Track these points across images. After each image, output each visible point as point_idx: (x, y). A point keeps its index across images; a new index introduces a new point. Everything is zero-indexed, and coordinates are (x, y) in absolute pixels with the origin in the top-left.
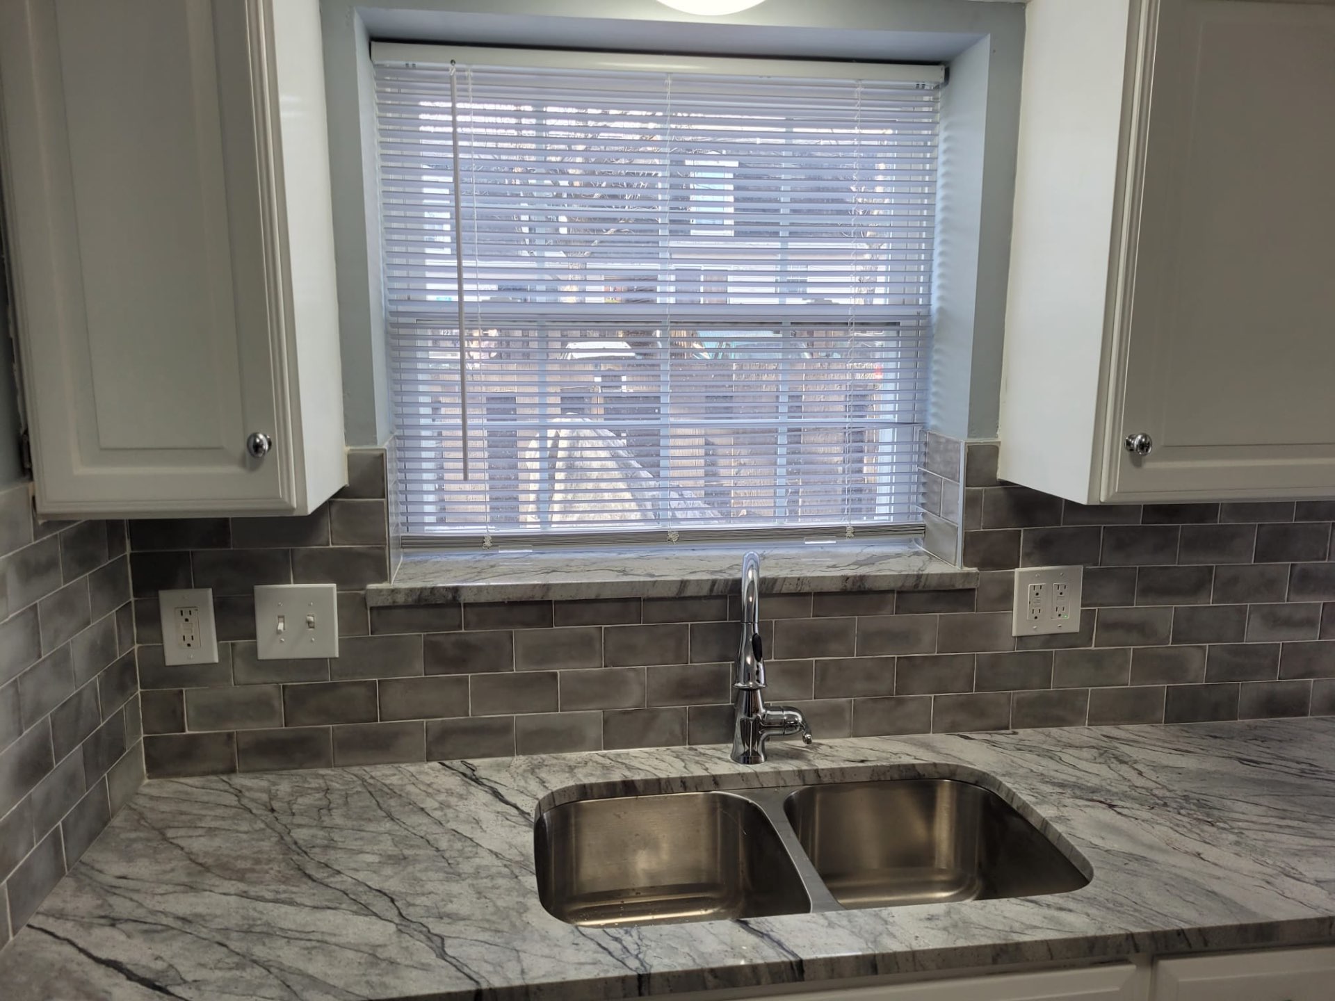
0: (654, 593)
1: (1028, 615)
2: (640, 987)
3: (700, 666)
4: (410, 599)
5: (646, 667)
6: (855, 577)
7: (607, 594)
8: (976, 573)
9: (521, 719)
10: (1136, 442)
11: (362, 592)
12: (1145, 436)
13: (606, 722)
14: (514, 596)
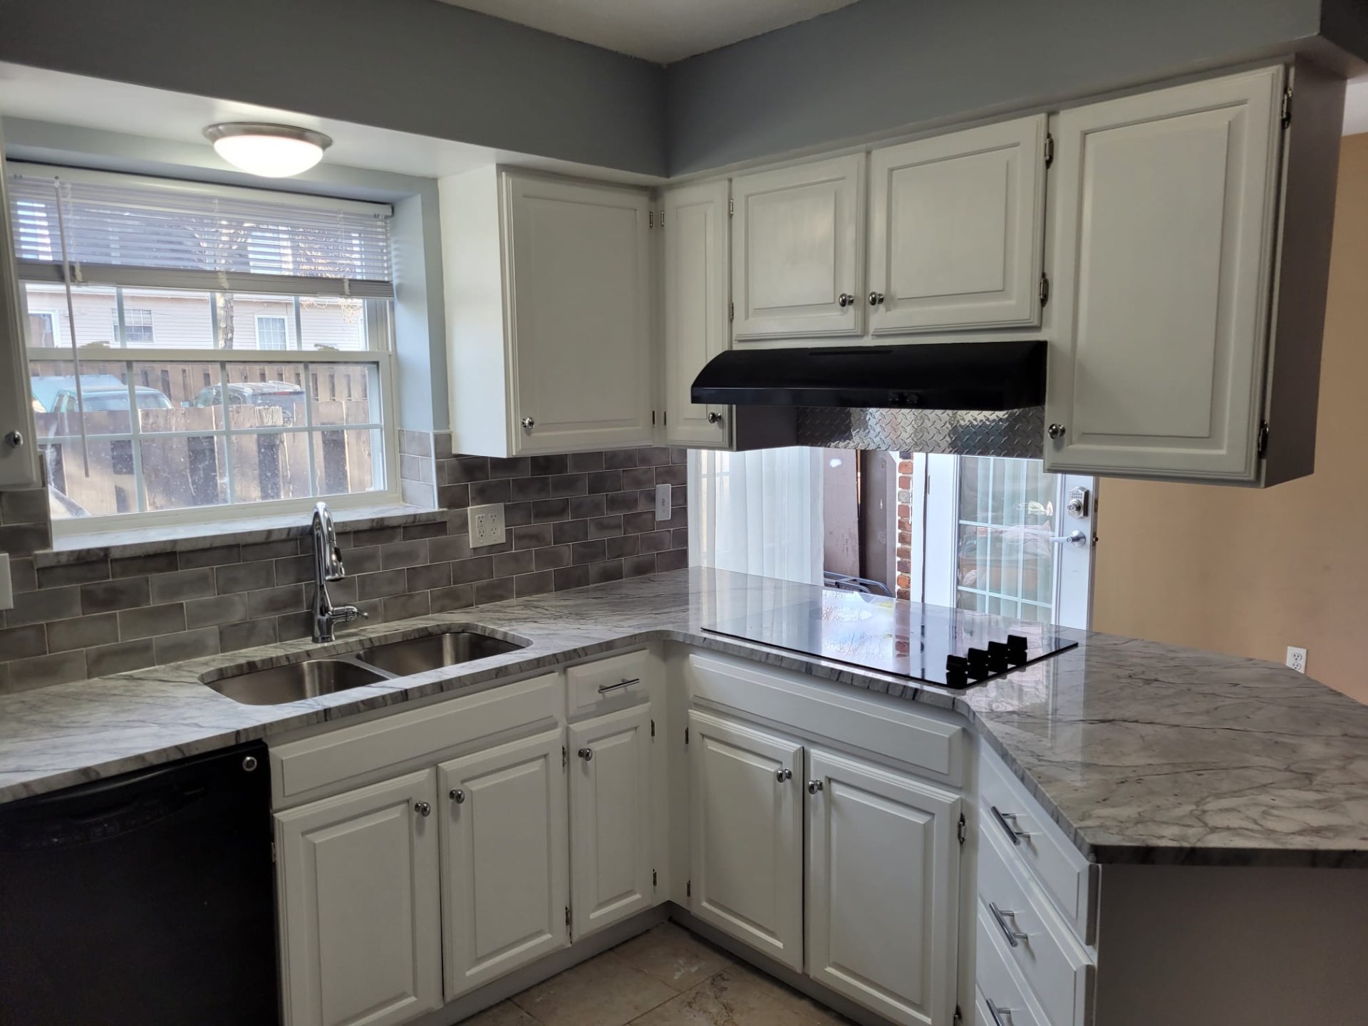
0: (250, 540)
1: (478, 535)
2: (325, 716)
3: (283, 587)
4: (71, 559)
5: (246, 592)
6: (378, 519)
7: (217, 543)
8: (448, 512)
9: (158, 639)
10: (527, 422)
11: (29, 558)
12: (531, 418)
13: (221, 633)
14: (151, 551)
